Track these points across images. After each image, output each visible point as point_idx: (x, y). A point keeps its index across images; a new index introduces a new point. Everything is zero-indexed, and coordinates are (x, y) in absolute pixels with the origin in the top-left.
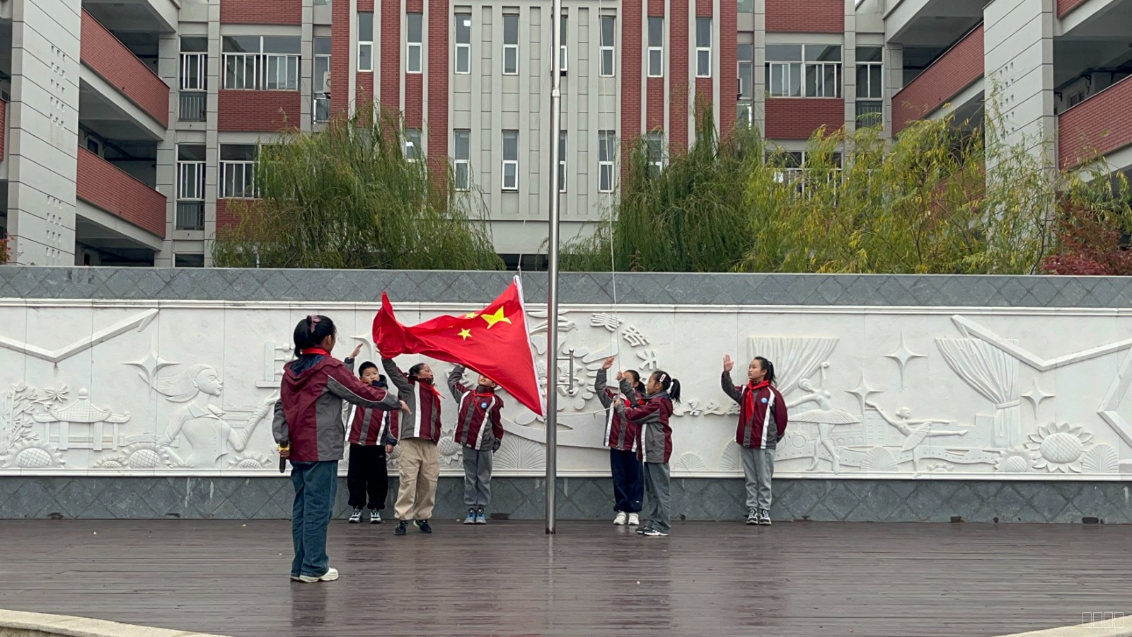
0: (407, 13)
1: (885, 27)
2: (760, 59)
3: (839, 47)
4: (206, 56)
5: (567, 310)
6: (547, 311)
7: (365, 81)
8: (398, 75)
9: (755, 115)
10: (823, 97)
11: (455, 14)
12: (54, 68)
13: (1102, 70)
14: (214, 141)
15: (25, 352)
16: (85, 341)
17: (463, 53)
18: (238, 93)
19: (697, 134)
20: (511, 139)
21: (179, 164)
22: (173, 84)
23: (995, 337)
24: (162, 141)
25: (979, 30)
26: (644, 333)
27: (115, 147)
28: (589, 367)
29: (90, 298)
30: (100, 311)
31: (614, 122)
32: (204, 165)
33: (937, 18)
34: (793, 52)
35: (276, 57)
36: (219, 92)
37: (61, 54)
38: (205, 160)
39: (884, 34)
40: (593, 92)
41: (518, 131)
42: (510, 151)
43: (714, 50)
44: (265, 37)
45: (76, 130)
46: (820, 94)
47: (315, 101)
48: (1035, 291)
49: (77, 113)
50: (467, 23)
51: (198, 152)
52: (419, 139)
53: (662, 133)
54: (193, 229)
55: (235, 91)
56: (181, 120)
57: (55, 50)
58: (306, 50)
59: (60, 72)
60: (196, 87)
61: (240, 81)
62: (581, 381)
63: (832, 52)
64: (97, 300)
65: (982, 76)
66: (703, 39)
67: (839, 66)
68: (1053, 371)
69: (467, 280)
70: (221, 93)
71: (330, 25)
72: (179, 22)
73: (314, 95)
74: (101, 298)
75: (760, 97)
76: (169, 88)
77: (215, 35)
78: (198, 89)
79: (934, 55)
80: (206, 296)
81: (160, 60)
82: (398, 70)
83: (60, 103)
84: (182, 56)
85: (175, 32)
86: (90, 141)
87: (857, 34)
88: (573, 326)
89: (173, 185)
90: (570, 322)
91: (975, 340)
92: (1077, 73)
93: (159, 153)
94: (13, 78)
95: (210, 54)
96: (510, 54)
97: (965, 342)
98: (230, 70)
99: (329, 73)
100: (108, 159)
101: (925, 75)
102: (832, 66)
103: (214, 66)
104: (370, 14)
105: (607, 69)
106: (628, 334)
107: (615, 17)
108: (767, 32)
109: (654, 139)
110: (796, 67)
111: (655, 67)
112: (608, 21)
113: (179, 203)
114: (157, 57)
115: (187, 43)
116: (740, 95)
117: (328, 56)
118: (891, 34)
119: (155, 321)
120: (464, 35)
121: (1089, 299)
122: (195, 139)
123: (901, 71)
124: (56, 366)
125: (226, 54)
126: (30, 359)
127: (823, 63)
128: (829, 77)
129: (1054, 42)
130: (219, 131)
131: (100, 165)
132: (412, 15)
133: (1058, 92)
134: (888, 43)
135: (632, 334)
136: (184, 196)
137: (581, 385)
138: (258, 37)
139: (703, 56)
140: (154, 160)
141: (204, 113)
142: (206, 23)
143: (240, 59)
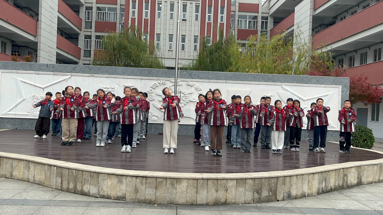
0: (145, 2)
1: (269, 11)
2: (237, 18)
3: (257, 16)
4: (92, 12)
5: (180, 80)
6: (174, 80)
7: (133, 20)
8: (142, 19)
9: (235, 33)
10: (252, 29)
11: (158, 3)
12: (51, 12)
13: (325, 25)
14: (94, 34)
15: (35, 86)
16: (52, 83)
17: (159, 13)
18: (100, 22)
19: (219, 37)
20: (171, 36)
21: (84, 40)
22: (83, 19)
23: (292, 91)
24: (80, 34)
25: (293, 13)
26: (201, 87)
27: (67, 35)
28: (186, 96)
29: (53, 72)
30: (55, 76)
31: (198, 33)
32: (91, 40)
33: (283, 9)
34: (245, 17)
35: (110, 13)
37: (53, 9)
38: (91, 39)
39: (269, 13)
40: (193, 25)
41: (173, 35)
42: (171, 40)
43: (225, 15)
44: (108, 7)
45: (56, 29)
46: (252, 28)
47: (120, 25)
48: (304, 80)
49: (57, 25)
50: (161, 6)
51: (90, 37)
52: (147, 36)
53: (210, 37)
54: (88, 57)
55: (99, 21)
56: (85, 28)
57: (51, 8)
58: (118, 11)
59: (52, 14)
60: (89, 20)
61: (101, 19)
62: (184, 99)
63: (255, 18)
64: (55, 73)
65: (294, 25)
66: (222, 13)
67: (257, 21)
68: (307, 101)
69: (154, 71)
70: (96, 22)
71: (124, 5)
72: (85, 3)
73: (120, 23)
74: (56, 72)
75: (236, 29)
76: (82, 20)
77: (95, 6)
78: (90, 21)
79: (282, 19)
80: (84, 73)
81: (80, 12)
82: (142, 17)
83: (52, 22)
84: (86, 12)
85: (84, 5)
86: (61, 33)
87: (262, 13)
88: (182, 85)
89: (83, 45)
90: (181, 84)
91: (287, 92)
92: (318, 25)
93: (79, 37)
94: (39, 15)
95: (93, 11)
96: (172, 14)
97: (285, 93)
98: (98, 16)
99: (124, 17)
100: (66, 38)
101: (279, 24)
102: (255, 21)
103: (94, 15)
104: (135, 2)
105: (197, 19)
106: (196, 87)
107: (199, 6)
108: (239, 11)
109: (208, 38)
110: (246, 21)
111: (209, 19)
112: (197, 7)
113: (84, 50)
114: (79, 11)
115: (87, 8)
116: (231, 28)
117: (124, 13)
118: (271, 13)
119: (70, 79)
120: (160, 9)
121: (318, 82)
122: (89, 34)
123: (273, 23)
124: (43, 90)
125: (97, 11)
126: (36, 87)
127: (253, 20)
128: (254, 24)
129: (313, 17)
130: (95, 32)
131: (63, 39)
132: (146, 3)
133: (313, 30)
134: (270, 16)
135: (197, 87)
136: (85, 48)
137: (183, 100)
138: (106, 7)
139: (222, 17)
140: (78, 39)
141: (91, 27)
142: (92, 3)
143: (101, 13)
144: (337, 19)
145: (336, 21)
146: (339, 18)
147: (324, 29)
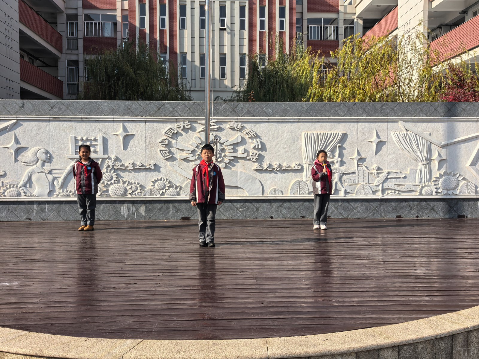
0: (160, 4)
1: (356, 10)
2: (305, 24)
3: (337, 19)
4: (77, 23)
7: (143, 33)
8: (156, 30)
10: (330, 40)
11: (180, 4)
12: (7, 24)
13: (447, 25)
14: (82, 58)
17: (183, 20)
21: (68, 68)
22: (64, 34)
24: (60, 58)
25: (396, 9)
26: (254, 131)
27: (41, 61)
31: (245, 50)
32: (78, 68)
33: (377, 6)
34: (318, 21)
35: (106, 23)
36: (83, 37)
37: (10, 18)
38: (78, 66)
39: (355, 13)
40: (237, 37)
43: (286, 19)
44: (101, 14)
45: (19, 51)
47: (123, 42)
49: (19, 44)
51: (75, 63)
52: (166, 57)
53: (265, 54)
54: (75, 95)
55: (90, 37)
56: (68, 49)
57: (7, 16)
58: (119, 20)
59: (9, 26)
60: (74, 36)
61: (92, 32)
63: (334, 21)
65: (397, 28)
66: (282, 15)
67: (337, 27)
68: (446, 147)
70: (85, 39)
71: (128, 10)
72: (65, 8)
73: (123, 39)
75: (305, 40)
76: (62, 36)
77: (81, 13)
80: (40, 114)
82: (156, 28)
83: (10, 39)
84: (67, 22)
85: (64, 12)
86: (29, 58)
87: (344, 14)
88: (219, 128)
89: (66, 76)
91: (409, 133)
92: (436, 26)
93: (59, 63)
95: (79, 22)
96: (203, 21)
97: (404, 134)
98: (87, 28)
99: (128, 29)
103: (81, 27)
104: (144, 4)
105: (242, 27)
106: (245, 132)
107: (246, 5)
108: (308, 12)
110: (319, 27)
111: (262, 27)
112: (242, 8)
113: (68, 84)
114: (57, 23)
115: (69, 17)
117: (128, 22)
118: (358, 13)
119: (15, 126)
120: (183, 13)
121: (464, 113)
122: (74, 57)
123: (362, 29)
125: (86, 22)
127: (330, 25)
130: (84, 54)
132: (162, 5)
134: (357, 17)
135: (247, 131)
136: (70, 81)
138: (99, 15)
139: (282, 22)
140: (58, 66)
141: (77, 47)
142: (77, 9)
143: (92, 23)
144: (467, 14)
145: (466, 17)
146: (470, 13)
147: (446, 32)
